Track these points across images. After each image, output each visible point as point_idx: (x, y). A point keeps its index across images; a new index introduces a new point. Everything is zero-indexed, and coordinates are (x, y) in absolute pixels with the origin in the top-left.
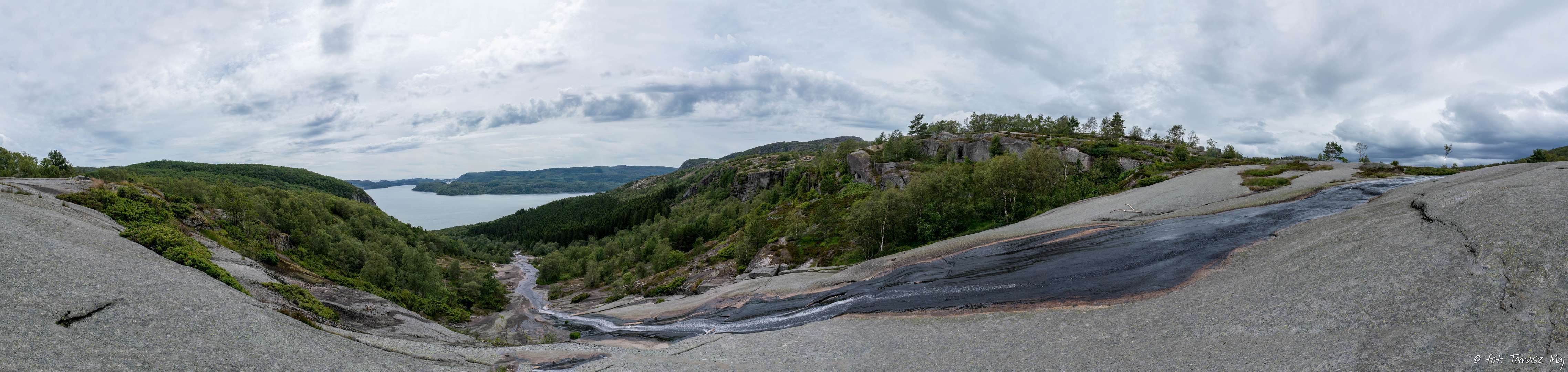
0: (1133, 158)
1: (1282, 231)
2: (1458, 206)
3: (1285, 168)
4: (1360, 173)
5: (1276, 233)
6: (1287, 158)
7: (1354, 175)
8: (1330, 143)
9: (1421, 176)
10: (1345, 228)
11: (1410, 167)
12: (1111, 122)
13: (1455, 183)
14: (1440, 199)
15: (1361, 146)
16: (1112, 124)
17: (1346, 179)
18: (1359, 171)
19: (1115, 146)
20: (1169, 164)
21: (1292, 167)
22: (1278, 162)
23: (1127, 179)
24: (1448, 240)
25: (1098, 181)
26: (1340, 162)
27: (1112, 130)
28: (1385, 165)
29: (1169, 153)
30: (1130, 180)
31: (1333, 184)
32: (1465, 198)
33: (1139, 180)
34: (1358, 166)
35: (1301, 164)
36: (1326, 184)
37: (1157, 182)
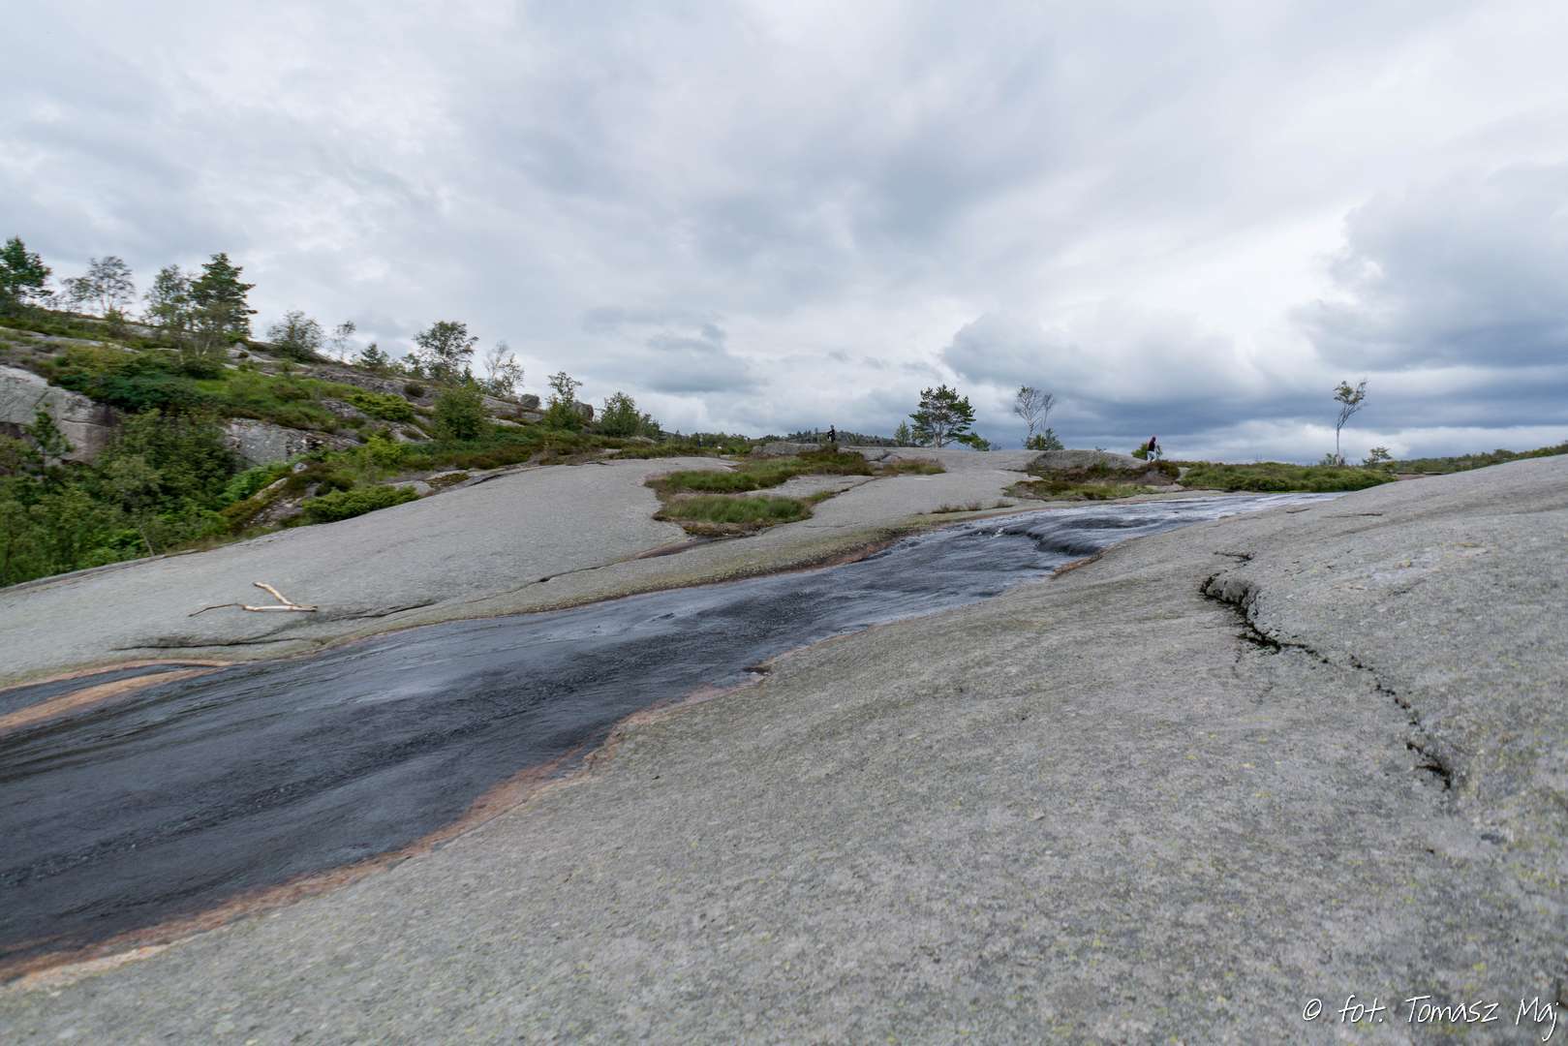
0: (286, 423)
1: (784, 657)
2: (1383, 601)
3: (793, 469)
4: (1029, 485)
5: (766, 664)
6: (800, 437)
7: (1009, 492)
8: (935, 392)
9: (1241, 495)
10: (978, 653)
11: (1201, 466)
12: (194, 284)
13: (1375, 520)
14: (1310, 572)
15: (1031, 396)
16: (200, 292)
17: (985, 504)
18: (1025, 477)
19: (213, 375)
20: (418, 450)
21: (814, 467)
22: (772, 448)
23: (259, 496)
24: (1336, 718)
25: (135, 501)
26: (966, 449)
27: (201, 316)
28: (1114, 458)
29: (420, 413)
30: (273, 499)
31: (943, 517)
32: (1414, 572)
33: (309, 499)
34: (1022, 464)
35: (844, 456)
36: (920, 519)
37: (375, 507)
